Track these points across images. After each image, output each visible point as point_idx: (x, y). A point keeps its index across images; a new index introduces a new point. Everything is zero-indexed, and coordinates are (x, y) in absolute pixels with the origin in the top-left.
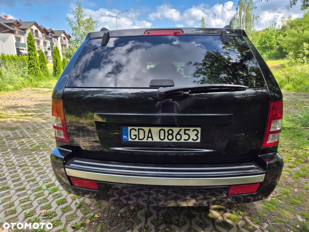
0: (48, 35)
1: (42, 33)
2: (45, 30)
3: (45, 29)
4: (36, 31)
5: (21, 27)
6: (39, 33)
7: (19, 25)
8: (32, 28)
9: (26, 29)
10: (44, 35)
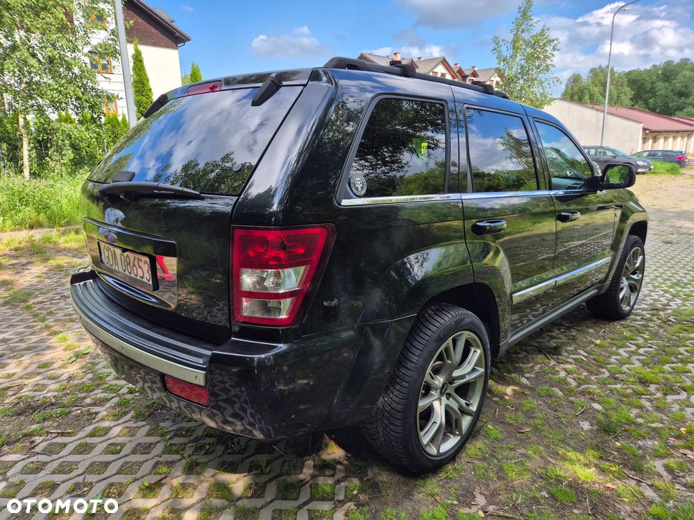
1: (454, 78)
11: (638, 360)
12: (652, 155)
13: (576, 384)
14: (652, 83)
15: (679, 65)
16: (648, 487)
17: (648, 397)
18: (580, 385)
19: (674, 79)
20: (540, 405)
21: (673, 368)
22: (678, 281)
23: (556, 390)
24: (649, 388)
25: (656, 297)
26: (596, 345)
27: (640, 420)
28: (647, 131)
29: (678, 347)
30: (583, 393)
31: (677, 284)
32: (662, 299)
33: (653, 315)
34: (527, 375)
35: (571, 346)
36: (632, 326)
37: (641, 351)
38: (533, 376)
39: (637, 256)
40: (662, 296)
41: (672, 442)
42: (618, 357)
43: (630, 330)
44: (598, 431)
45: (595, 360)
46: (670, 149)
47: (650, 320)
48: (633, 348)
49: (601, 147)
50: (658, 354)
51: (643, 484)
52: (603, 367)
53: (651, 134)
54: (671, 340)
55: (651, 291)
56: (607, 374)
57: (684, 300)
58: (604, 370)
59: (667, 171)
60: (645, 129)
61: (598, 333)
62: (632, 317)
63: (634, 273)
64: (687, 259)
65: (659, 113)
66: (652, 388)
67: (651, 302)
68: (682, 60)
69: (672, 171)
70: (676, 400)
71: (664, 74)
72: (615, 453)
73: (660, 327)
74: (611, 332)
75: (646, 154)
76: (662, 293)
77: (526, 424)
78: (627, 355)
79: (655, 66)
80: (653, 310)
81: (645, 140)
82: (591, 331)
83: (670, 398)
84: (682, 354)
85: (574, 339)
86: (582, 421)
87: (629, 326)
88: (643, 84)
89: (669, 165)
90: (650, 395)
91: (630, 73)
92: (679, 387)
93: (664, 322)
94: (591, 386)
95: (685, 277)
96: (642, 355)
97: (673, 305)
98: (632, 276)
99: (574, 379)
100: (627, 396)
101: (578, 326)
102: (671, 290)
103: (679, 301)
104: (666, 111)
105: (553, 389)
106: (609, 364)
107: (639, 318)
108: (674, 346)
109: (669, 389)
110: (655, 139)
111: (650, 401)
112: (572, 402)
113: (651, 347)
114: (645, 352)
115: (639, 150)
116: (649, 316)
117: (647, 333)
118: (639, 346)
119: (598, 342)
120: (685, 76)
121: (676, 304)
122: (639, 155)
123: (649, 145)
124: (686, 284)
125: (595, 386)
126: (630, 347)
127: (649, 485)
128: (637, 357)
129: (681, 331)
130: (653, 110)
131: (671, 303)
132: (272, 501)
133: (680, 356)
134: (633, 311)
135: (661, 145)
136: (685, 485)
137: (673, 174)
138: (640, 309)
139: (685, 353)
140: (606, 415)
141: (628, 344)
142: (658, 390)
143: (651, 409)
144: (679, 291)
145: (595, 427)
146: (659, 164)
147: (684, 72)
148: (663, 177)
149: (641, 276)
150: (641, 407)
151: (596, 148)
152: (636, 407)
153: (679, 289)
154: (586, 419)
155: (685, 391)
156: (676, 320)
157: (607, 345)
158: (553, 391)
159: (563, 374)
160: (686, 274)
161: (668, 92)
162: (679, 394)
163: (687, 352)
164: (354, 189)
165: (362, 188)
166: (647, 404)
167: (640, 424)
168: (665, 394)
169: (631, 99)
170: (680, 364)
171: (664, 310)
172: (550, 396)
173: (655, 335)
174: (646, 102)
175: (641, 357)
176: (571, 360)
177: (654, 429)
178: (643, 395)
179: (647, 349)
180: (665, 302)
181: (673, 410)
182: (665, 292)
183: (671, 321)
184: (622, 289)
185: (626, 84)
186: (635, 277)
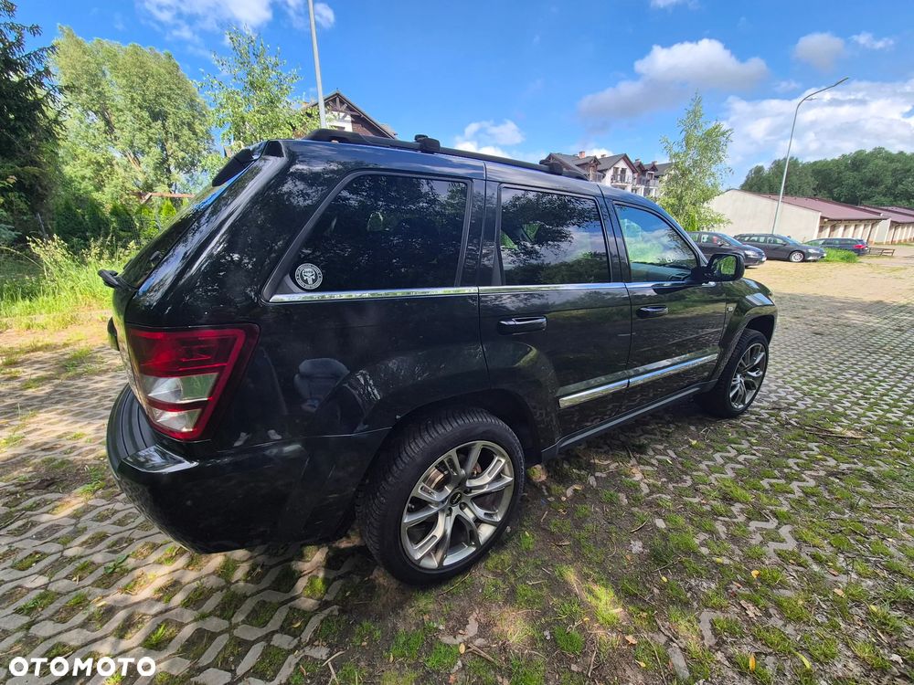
0: (644, 175)
1: (634, 173)
2: (640, 166)
3: (641, 164)
4: (623, 171)
5: (599, 168)
6: (629, 173)
7: (597, 165)
8: (616, 166)
9: (606, 170)
10: (636, 175)
11: (732, 469)
12: (829, 244)
13: (648, 491)
14: (839, 173)
15: (872, 154)
16: (679, 650)
17: (727, 519)
18: (652, 493)
19: (865, 168)
20: (596, 512)
21: (771, 485)
22: (816, 377)
23: (622, 497)
24: (732, 508)
25: (783, 394)
26: (691, 446)
27: (704, 551)
28: (826, 220)
29: (789, 457)
30: (650, 504)
31: (812, 381)
32: (789, 397)
33: (771, 415)
34: (598, 474)
35: (662, 444)
36: (742, 427)
37: (741, 458)
38: (604, 475)
39: (757, 352)
40: (791, 393)
41: (734, 588)
42: (711, 463)
43: (737, 432)
44: (649, 557)
45: (682, 464)
46: (850, 237)
47: (765, 421)
48: (733, 453)
49: (772, 235)
50: (759, 465)
51: (674, 644)
52: (687, 474)
53: (829, 223)
54: (783, 448)
55: (780, 387)
56: (689, 483)
57: (816, 400)
58: (688, 478)
59: (842, 259)
60: (822, 218)
61: (698, 430)
62: (746, 415)
63: (752, 370)
64: (835, 354)
65: (844, 202)
66: (736, 508)
67: (775, 399)
68: (875, 149)
69: (848, 259)
70: (762, 529)
71: (853, 163)
72: (656, 591)
73: (775, 430)
74: (714, 431)
75: (821, 242)
76: (792, 390)
77: (570, 535)
78: (722, 462)
79: (844, 156)
80: (773, 409)
81: (821, 228)
82: (693, 428)
83: (754, 525)
84: (790, 468)
85: (668, 435)
86: (634, 541)
87: (738, 426)
88: (829, 174)
89: (843, 253)
90: (730, 517)
91: (815, 163)
92: (771, 511)
93: (782, 425)
94: (664, 496)
95: (827, 374)
96: (740, 463)
97: (801, 405)
98: (749, 373)
99: (649, 485)
100: (702, 515)
101: (679, 422)
102: (804, 387)
103: (809, 401)
104: (852, 201)
105: (620, 494)
106: (696, 471)
107: (753, 417)
108: (784, 456)
109: (757, 513)
110: (833, 228)
111: (726, 524)
112: (633, 515)
113: (754, 455)
114: (745, 460)
115: (815, 238)
116: (767, 416)
117: (757, 436)
118: (740, 452)
119: (694, 442)
120: (877, 165)
121: (805, 405)
122: (813, 243)
123: (826, 234)
124: (825, 382)
125: (669, 497)
126: (729, 452)
127: (680, 648)
128: (733, 465)
129: (798, 438)
130: (837, 200)
131: (799, 403)
132: (265, 589)
133: (786, 470)
134: (749, 409)
135: (839, 233)
136: (729, 658)
137: (848, 262)
138: (759, 407)
139: (795, 467)
140: (665, 537)
141: (729, 448)
142: (742, 511)
143: (724, 536)
144: (813, 390)
145: (647, 551)
146: (833, 252)
147: (876, 161)
148: (836, 265)
149: (761, 373)
150: (712, 532)
151: (766, 236)
152: (706, 531)
153: (814, 386)
154: (640, 539)
155: (777, 518)
156: (798, 423)
157: (704, 447)
158: (617, 498)
159: (638, 476)
160: (829, 370)
161: (856, 181)
162: (768, 521)
163: (798, 466)
164: (300, 282)
165: (314, 281)
166: (721, 529)
167: (703, 556)
168: (749, 519)
169: (814, 189)
170: (783, 481)
171: (788, 409)
172: (612, 503)
173: (765, 439)
174: (830, 192)
175: (739, 466)
176: (654, 462)
177: (717, 565)
178: (721, 515)
179: (749, 457)
180: (792, 400)
181: (753, 542)
182: (796, 389)
183: (791, 424)
184: (735, 386)
185: (809, 174)
186: (754, 374)
